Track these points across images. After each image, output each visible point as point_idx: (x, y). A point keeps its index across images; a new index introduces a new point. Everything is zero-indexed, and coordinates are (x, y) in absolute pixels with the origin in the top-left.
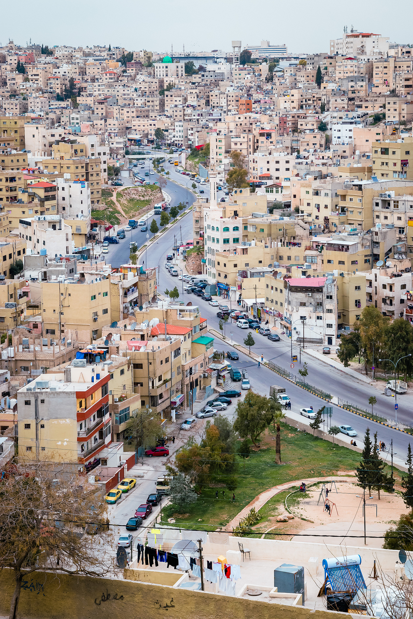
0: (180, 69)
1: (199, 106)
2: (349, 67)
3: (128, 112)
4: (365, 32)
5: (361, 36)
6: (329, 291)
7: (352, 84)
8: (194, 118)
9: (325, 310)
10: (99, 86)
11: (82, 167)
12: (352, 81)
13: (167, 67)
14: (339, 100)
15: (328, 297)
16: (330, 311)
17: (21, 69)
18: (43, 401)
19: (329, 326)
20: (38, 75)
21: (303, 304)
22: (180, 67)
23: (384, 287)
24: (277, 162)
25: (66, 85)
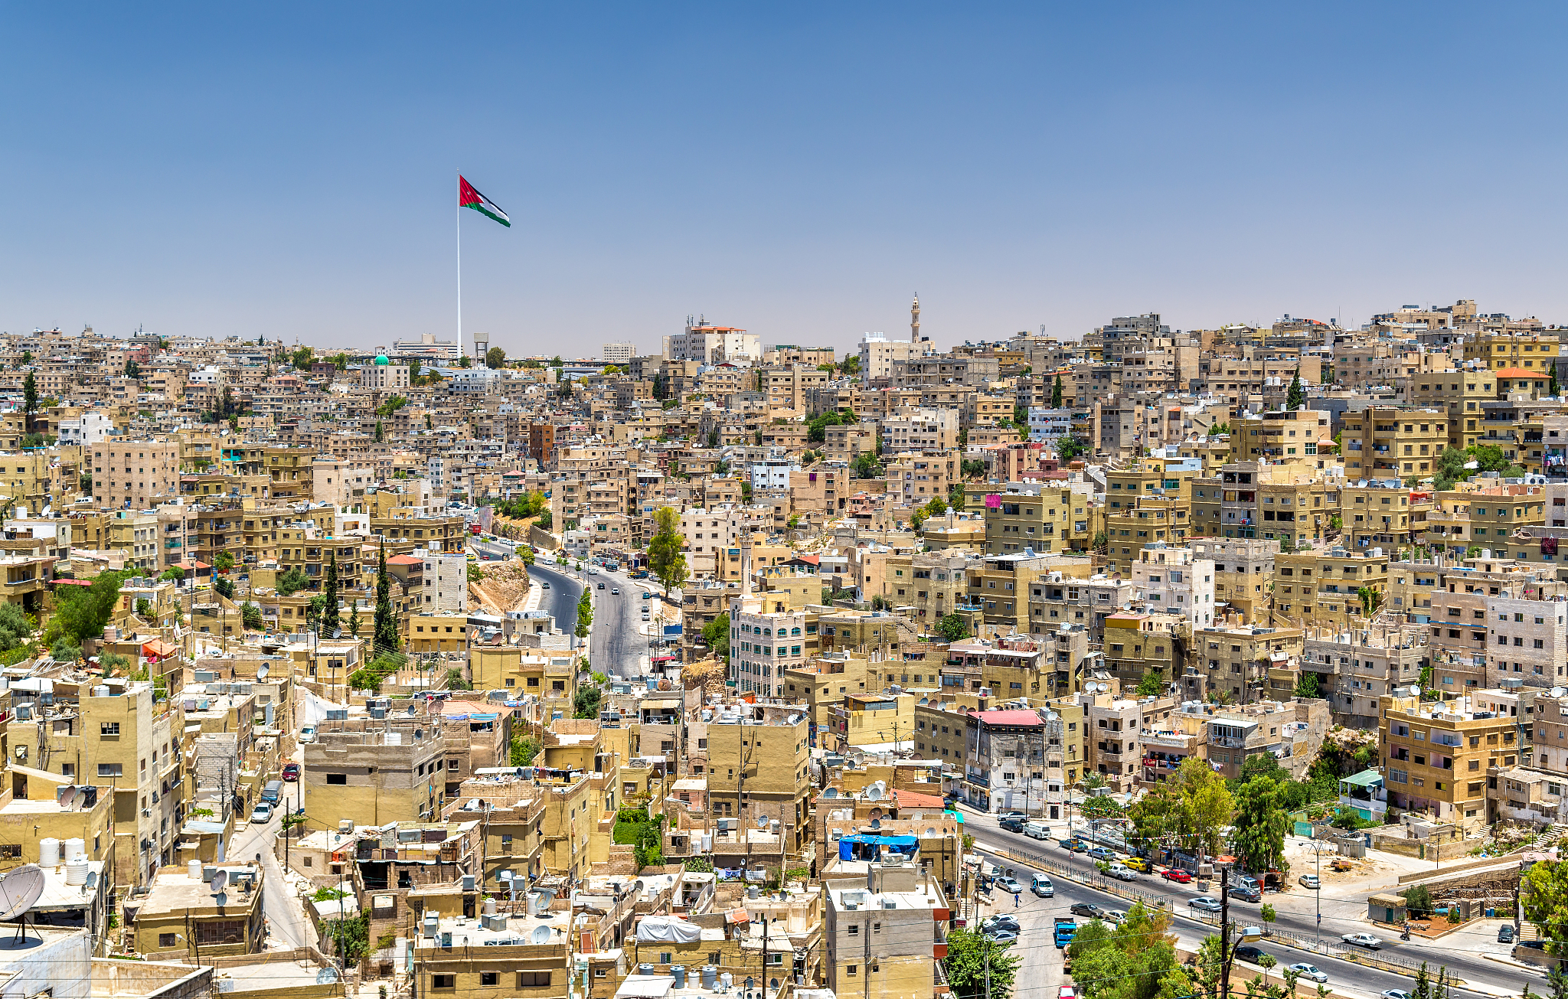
0: (402, 375)
1: (461, 433)
2: (725, 378)
3: (336, 442)
4: (722, 327)
5: (716, 332)
6: (1054, 731)
7: (747, 403)
8: (459, 452)
9: (1047, 762)
10: (272, 399)
11: (440, 531)
12: (746, 399)
13: (382, 372)
14: (733, 430)
15: (1051, 742)
16: (1055, 764)
17: (133, 371)
18: (877, 926)
19: (1054, 788)
20: (164, 382)
21: (1009, 754)
22: (402, 372)
23: (1103, 723)
24: (699, 524)
25: (217, 400)
